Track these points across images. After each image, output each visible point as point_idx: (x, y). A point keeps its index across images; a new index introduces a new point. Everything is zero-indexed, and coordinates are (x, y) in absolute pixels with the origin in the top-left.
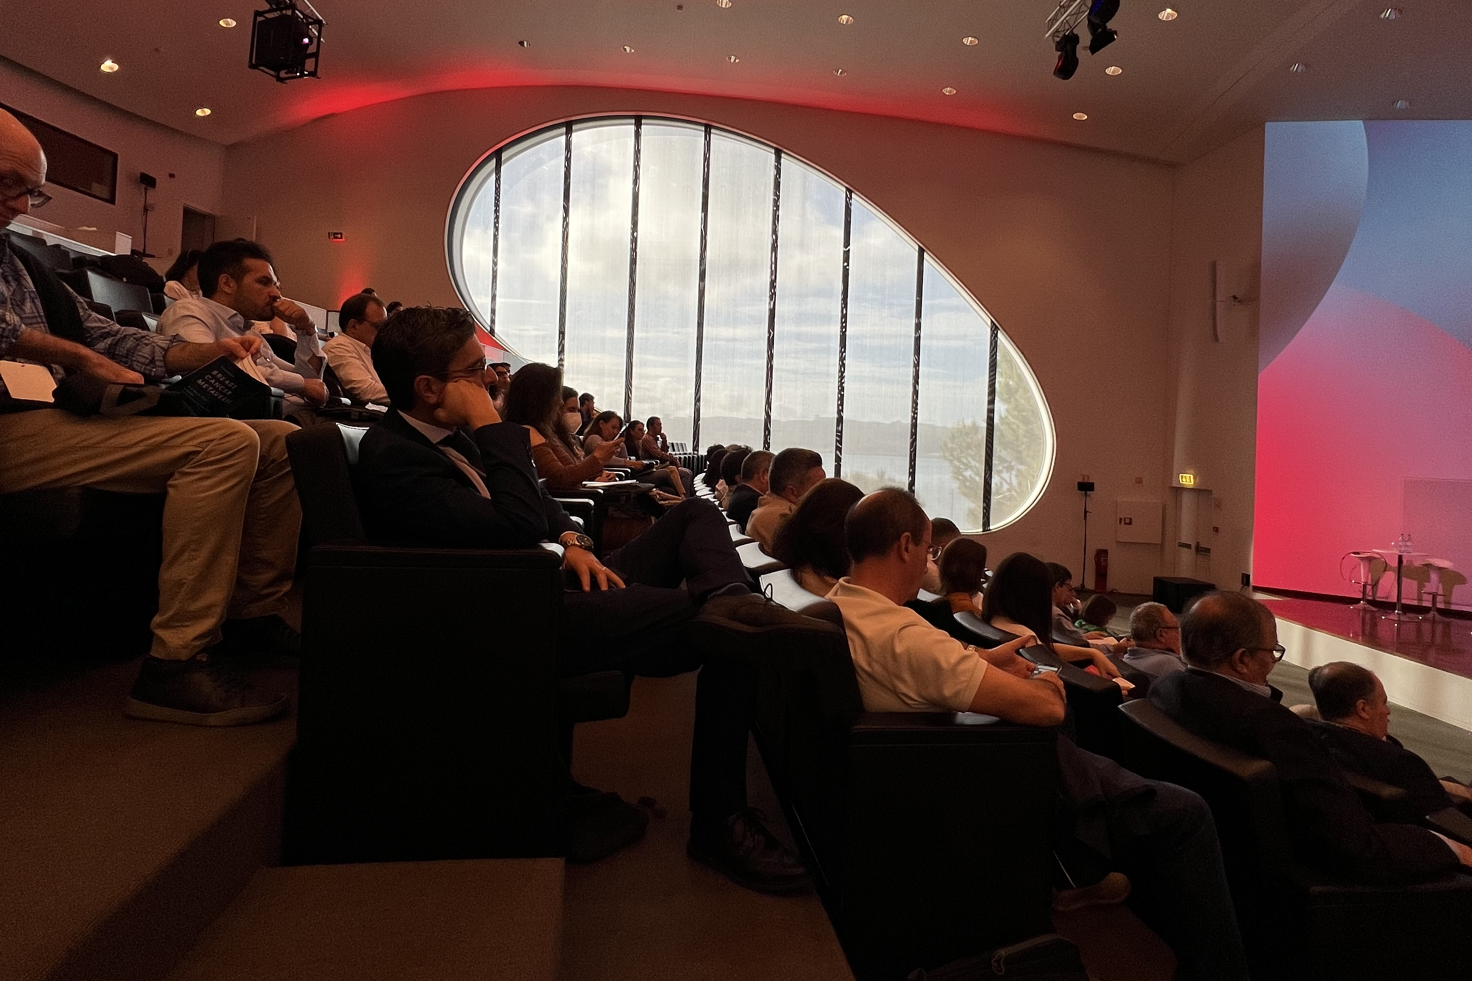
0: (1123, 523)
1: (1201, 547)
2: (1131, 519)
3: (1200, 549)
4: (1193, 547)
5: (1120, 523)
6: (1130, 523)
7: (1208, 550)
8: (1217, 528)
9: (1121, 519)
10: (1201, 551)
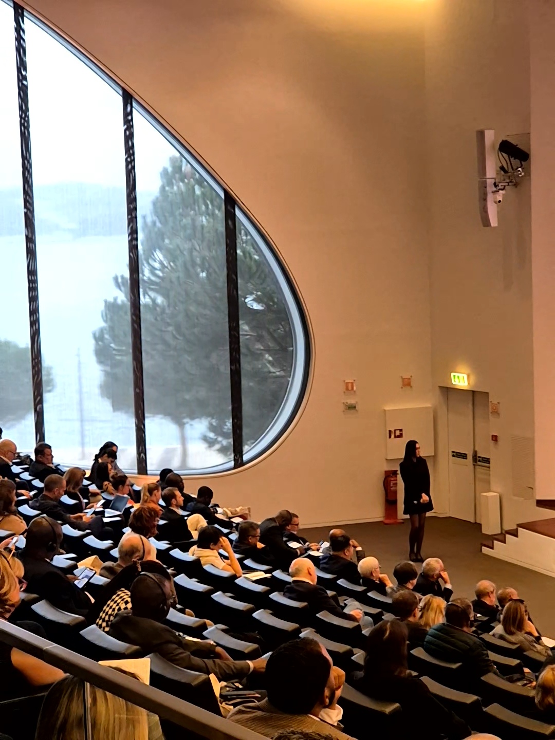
0: (393, 436)
1: (479, 457)
2: (401, 430)
3: (478, 459)
4: (470, 457)
5: (390, 437)
6: (401, 436)
7: (487, 461)
8: (496, 437)
9: (390, 432)
10: (479, 461)
